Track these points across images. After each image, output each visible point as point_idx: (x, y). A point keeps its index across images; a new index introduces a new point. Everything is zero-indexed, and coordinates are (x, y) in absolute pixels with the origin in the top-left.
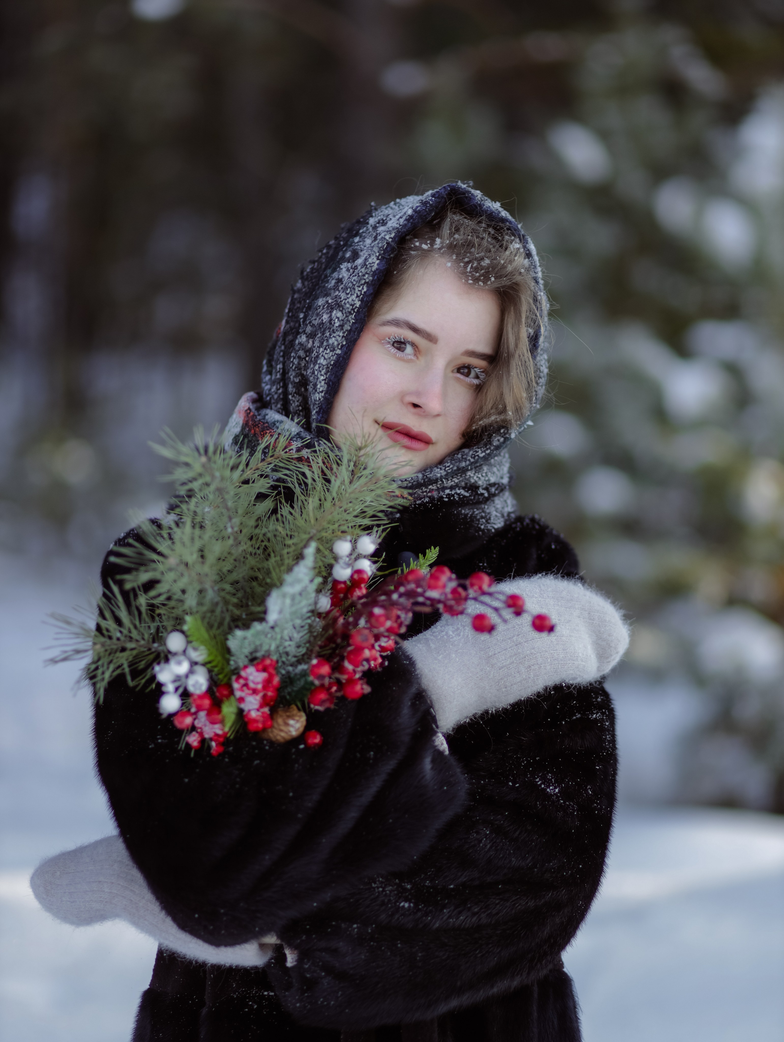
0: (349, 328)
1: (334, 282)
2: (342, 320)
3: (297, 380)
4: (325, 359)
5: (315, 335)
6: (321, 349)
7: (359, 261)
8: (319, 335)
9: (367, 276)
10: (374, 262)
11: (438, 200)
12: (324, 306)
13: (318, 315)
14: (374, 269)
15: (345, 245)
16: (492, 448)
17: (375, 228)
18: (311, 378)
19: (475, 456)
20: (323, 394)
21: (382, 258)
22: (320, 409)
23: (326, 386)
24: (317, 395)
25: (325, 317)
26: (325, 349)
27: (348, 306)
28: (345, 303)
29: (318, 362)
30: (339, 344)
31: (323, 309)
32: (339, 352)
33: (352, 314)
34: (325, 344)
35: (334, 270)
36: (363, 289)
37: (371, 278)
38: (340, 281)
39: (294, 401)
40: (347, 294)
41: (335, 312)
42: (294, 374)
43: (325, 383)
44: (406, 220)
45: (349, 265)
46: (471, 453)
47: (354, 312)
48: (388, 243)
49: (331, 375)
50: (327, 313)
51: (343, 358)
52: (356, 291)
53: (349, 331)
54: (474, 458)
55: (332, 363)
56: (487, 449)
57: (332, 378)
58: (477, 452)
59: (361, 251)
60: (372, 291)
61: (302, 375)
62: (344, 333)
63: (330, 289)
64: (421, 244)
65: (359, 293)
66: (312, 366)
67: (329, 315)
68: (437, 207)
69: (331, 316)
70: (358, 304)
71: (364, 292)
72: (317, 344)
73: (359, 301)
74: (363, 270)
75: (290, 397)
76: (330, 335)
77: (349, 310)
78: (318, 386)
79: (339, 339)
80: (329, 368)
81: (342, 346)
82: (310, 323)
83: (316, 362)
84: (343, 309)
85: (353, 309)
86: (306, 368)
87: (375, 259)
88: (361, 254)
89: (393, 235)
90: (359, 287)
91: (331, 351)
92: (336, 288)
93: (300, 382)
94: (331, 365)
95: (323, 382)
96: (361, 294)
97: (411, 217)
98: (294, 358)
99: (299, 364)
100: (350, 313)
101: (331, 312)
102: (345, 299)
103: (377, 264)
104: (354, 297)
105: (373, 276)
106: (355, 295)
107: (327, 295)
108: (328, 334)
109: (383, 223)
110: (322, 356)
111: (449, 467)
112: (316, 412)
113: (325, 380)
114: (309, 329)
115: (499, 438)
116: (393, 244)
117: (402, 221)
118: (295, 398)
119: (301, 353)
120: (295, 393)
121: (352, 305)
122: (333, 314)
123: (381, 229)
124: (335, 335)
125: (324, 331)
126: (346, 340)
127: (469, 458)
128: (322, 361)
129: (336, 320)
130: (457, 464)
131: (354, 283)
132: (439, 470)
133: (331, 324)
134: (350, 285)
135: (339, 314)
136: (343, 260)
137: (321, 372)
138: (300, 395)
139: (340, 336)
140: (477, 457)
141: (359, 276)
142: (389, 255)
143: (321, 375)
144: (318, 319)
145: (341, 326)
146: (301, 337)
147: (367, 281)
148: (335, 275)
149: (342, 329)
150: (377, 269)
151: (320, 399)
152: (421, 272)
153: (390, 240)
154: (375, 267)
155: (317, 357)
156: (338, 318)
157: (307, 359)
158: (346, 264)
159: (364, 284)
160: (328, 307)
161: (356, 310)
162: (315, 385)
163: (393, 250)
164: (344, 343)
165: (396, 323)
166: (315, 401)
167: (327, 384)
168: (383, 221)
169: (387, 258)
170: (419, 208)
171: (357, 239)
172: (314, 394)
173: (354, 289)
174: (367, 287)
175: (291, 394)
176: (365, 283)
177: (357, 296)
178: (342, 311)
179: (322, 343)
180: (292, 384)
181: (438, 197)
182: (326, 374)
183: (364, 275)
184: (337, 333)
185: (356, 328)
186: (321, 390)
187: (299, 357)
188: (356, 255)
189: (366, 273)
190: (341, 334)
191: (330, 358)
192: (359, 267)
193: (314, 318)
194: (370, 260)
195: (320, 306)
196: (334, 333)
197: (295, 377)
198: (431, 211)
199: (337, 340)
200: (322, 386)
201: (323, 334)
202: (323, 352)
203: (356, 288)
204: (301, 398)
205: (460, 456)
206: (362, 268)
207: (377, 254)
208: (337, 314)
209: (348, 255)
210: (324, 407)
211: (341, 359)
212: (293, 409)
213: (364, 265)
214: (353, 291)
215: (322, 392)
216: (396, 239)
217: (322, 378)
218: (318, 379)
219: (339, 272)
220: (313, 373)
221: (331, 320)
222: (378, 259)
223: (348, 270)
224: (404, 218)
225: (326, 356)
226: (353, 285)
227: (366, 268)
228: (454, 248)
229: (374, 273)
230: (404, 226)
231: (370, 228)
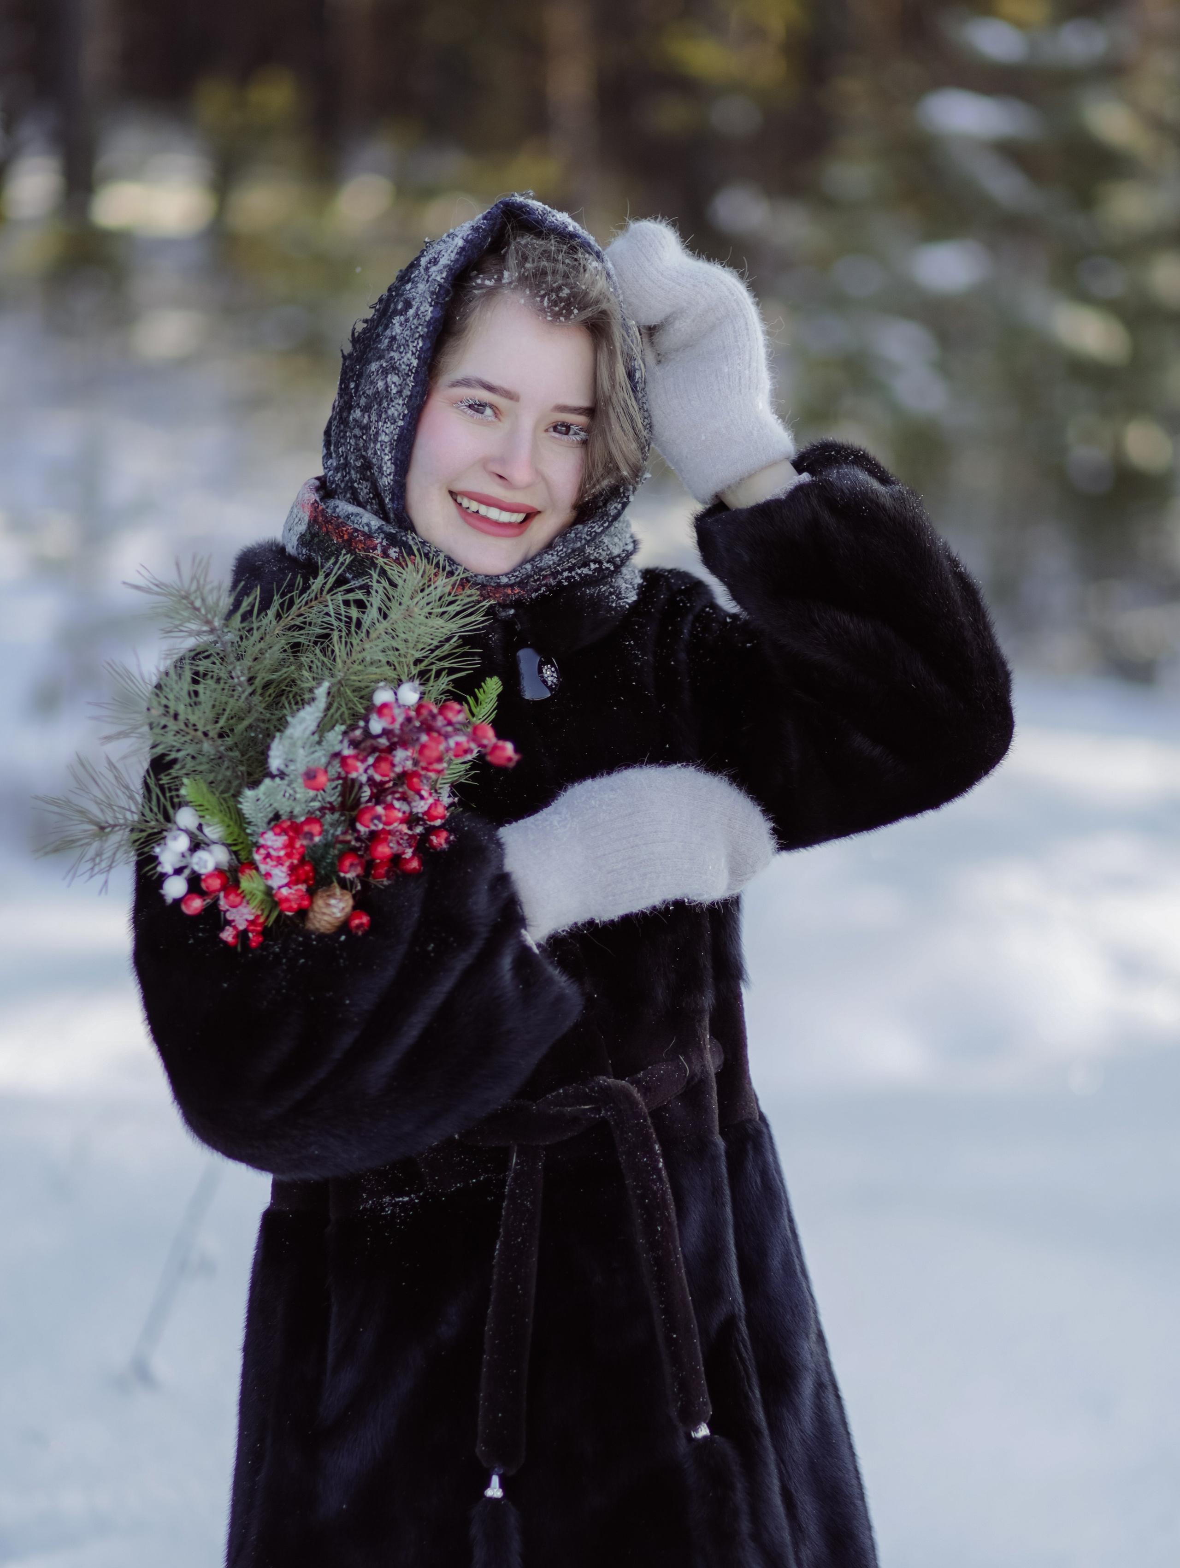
0: (409, 393)
1: (386, 341)
2: (400, 385)
3: (359, 464)
4: (386, 434)
5: (371, 408)
6: (380, 424)
7: (411, 312)
8: (376, 407)
9: (420, 328)
10: (428, 311)
11: (491, 222)
12: (378, 371)
13: (372, 383)
14: (427, 318)
15: (397, 295)
16: (610, 519)
17: (427, 269)
18: (374, 460)
19: (591, 533)
20: (392, 477)
21: (435, 304)
22: (393, 495)
23: (393, 466)
24: (385, 479)
25: (381, 385)
26: (385, 422)
27: (403, 367)
28: (400, 364)
29: (379, 439)
30: (400, 414)
31: (377, 374)
32: (401, 423)
33: (410, 376)
34: (384, 416)
35: (387, 327)
36: (418, 344)
37: (426, 330)
38: (393, 338)
40: (401, 353)
41: (389, 376)
42: (353, 457)
43: (392, 463)
44: (457, 253)
45: (402, 319)
46: (586, 529)
47: (412, 373)
48: (440, 285)
49: (397, 452)
50: (382, 379)
51: (408, 430)
52: (411, 347)
53: (410, 398)
54: (590, 535)
55: (396, 438)
56: (605, 522)
57: (399, 456)
58: (593, 527)
59: (414, 299)
60: (429, 345)
61: (363, 457)
62: (404, 400)
63: (383, 350)
64: (483, 280)
65: (414, 351)
66: (372, 445)
67: (384, 382)
68: (492, 230)
69: (386, 382)
70: (415, 362)
71: (420, 348)
72: (374, 418)
73: (415, 358)
74: (415, 321)
76: (388, 405)
77: (406, 372)
78: (385, 469)
79: (399, 408)
80: (393, 444)
81: (404, 416)
82: (364, 393)
83: (377, 440)
84: (399, 371)
85: (410, 370)
86: (366, 449)
87: (428, 306)
88: (413, 303)
89: (444, 275)
90: (413, 342)
91: (392, 424)
92: (390, 348)
93: (362, 464)
94: (394, 440)
95: (389, 463)
96: (417, 350)
97: (463, 249)
98: (350, 438)
99: (357, 444)
100: (408, 376)
101: (386, 377)
102: (400, 360)
103: (431, 312)
104: (409, 355)
105: (428, 327)
106: (410, 352)
107: (380, 358)
108: (385, 404)
109: (435, 260)
110: (383, 431)
111: (562, 550)
112: (390, 500)
113: (391, 459)
114: (363, 401)
115: (616, 505)
116: (446, 285)
117: (453, 255)
118: (362, 484)
119: (357, 432)
120: (360, 479)
121: (409, 365)
122: (388, 379)
123: (433, 269)
124: (393, 404)
125: (381, 400)
126: (408, 407)
127: (584, 536)
128: (383, 437)
129: (393, 386)
130: (571, 545)
131: (408, 338)
132: (550, 556)
133: (387, 391)
134: (403, 341)
135: (395, 379)
136: (395, 313)
137: (384, 450)
139: (399, 404)
140: (594, 534)
141: (411, 329)
142: (444, 299)
143: (385, 454)
144: (372, 388)
145: (400, 392)
146: (355, 412)
147: (422, 333)
148: (388, 332)
149: (401, 396)
150: (431, 318)
151: (389, 484)
152: (489, 314)
153: (443, 281)
154: (429, 315)
155: (377, 433)
156: (395, 384)
157: (364, 437)
158: (398, 317)
159: (418, 338)
160: (382, 372)
161: (414, 371)
162: (380, 468)
163: (447, 293)
164: (406, 412)
165: (467, 382)
166: (385, 486)
167: (394, 463)
169: (441, 304)
170: (470, 237)
171: (408, 287)
172: (381, 478)
173: (408, 346)
174: (423, 340)
175: (356, 481)
176: (420, 336)
177: (413, 354)
178: (397, 374)
179: (381, 416)
180: (354, 469)
181: (491, 219)
182: (390, 452)
183: (417, 328)
184: (396, 401)
185: (418, 392)
186: (388, 473)
187: (355, 436)
188: (408, 306)
189: (420, 324)
190: (401, 402)
191: (392, 433)
192: (411, 319)
193: (368, 387)
194: (422, 309)
195: (373, 372)
196: (392, 401)
197: (356, 460)
198: (485, 237)
199: (397, 410)
200: (388, 467)
201: (380, 405)
202: (383, 426)
203: (410, 344)
205: (573, 535)
206: (413, 319)
207: (430, 300)
208: (393, 378)
209: (400, 307)
210: (396, 491)
211: (405, 431)
212: (363, 498)
213: (417, 315)
214: (407, 348)
215: (390, 474)
216: (450, 279)
217: (387, 458)
218: (382, 459)
219: (392, 328)
220: (375, 453)
221: (387, 386)
222: (431, 306)
223: (401, 325)
224: (455, 251)
225: (387, 431)
226: (407, 341)
227: (419, 318)
228: (523, 280)
229: (429, 323)
230: (456, 261)
231: (422, 271)
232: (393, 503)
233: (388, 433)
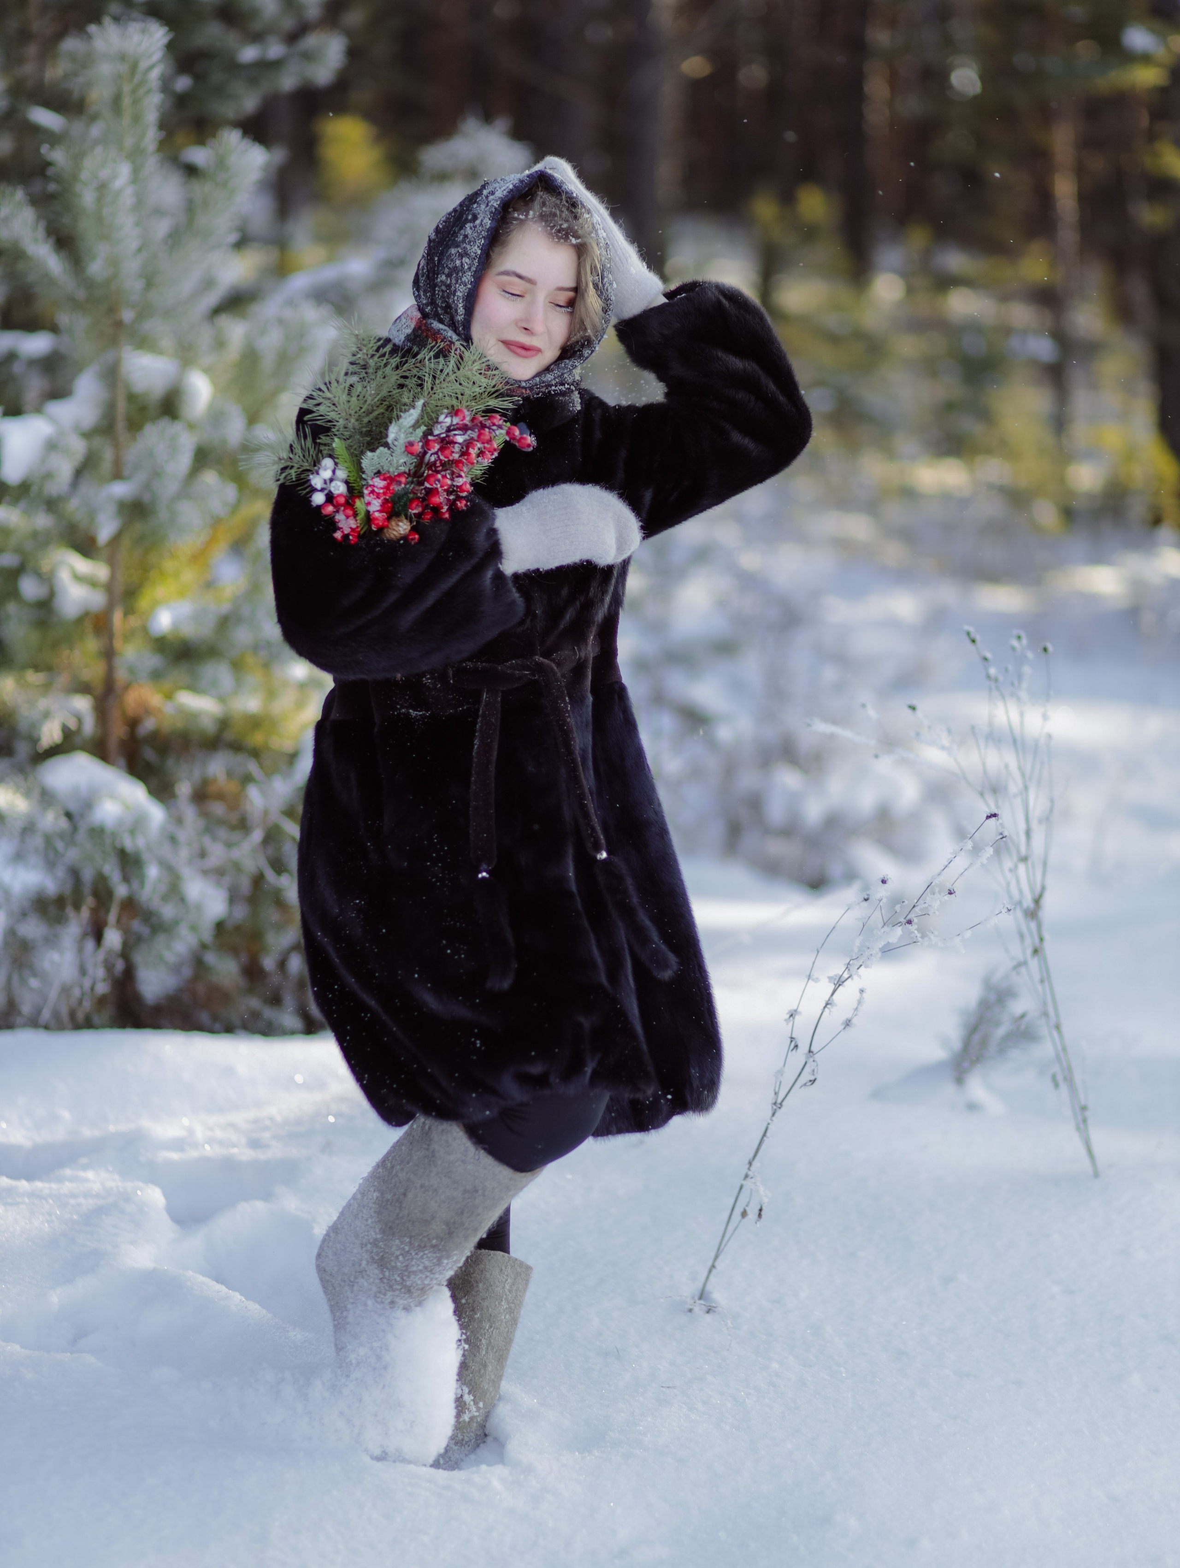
0: (475, 269)
1: (461, 237)
2: (470, 264)
3: (444, 305)
5: (452, 275)
6: (457, 285)
7: (478, 222)
8: (454, 275)
9: (483, 232)
10: (488, 223)
11: (530, 180)
13: (452, 260)
14: (487, 227)
15: (467, 210)
17: (487, 197)
18: (453, 306)
20: (463, 316)
21: (492, 219)
23: (464, 310)
24: (459, 317)
25: (458, 263)
26: (460, 285)
27: (472, 254)
28: (470, 252)
29: (457, 294)
30: (469, 281)
31: (456, 256)
32: (469, 286)
34: (459, 281)
35: (461, 228)
36: (482, 242)
37: (486, 234)
38: (466, 236)
39: (446, 318)
40: (471, 246)
41: (464, 259)
42: (440, 301)
44: (508, 192)
45: (472, 225)
46: (571, 363)
48: (495, 208)
50: (459, 260)
51: (473, 290)
52: (478, 243)
53: (475, 272)
55: (466, 294)
57: (467, 305)
60: (487, 242)
61: (447, 302)
62: (471, 273)
63: (460, 242)
64: (519, 214)
65: (480, 245)
66: (452, 297)
68: (530, 184)
69: (462, 262)
70: (479, 252)
71: (483, 244)
72: (454, 281)
73: (480, 249)
75: (442, 316)
76: (462, 275)
77: (474, 257)
78: (459, 311)
80: (464, 298)
81: (472, 282)
82: (447, 266)
83: (455, 294)
84: (470, 256)
85: (476, 256)
86: (449, 298)
87: (488, 220)
88: (479, 216)
89: (498, 203)
90: (479, 240)
91: (464, 286)
92: (464, 241)
93: (446, 306)
94: (465, 296)
95: (462, 308)
97: (511, 190)
99: (443, 294)
100: (475, 259)
101: (462, 259)
102: (471, 249)
103: (490, 224)
104: (476, 247)
105: (487, 232)
107: (457, 246)
108: (461, 274)
109: (493, 193)
110: (459, 289)
112: (461, 329)
113: (463, 306)
114: (446, 271)
115: (588, 351)
116: (499, 209)
117: (505, 193)
119: (444, 288)
121: (476, 253)
123: (491, 197)
125: (458, 272)
127: (569, 366)
128: (459, 294)
129: (465, 264)
131: (476, 237)
133: (462, 267)
134: (473, 239)
136: (467, 221)
137: (459, 301)
138: (448, 314)
139: (469, 276)
141: (479, 232)
142: (498, 218)
143: (460, 303)
145: (469, 268)
146: (441, 276)
148: (462, 232)
149: (470, 270)
150: (490, 227)
152: (521, 236)
153: (498, 207)
154: (488, 226)
155: (455, 291)
156: (467, 263)
157: (448, 291)
158: (469, 224)
159: (481, 238)
160: (459, 255)
161: (478, 257)
162: (456, 311)
163: (500, 213)
164: (473, 280)
165: (507, 273)
166: (459, 321)
168: (492, 191)
169: (496, 220)
171: (475, 206)
172: (457, 316)
174: (484, 240)
176: (483, 237)
177: (478, 247)
178: (468, 258)
179: (458, 281)
180: (440, 308)
182: (463, 302)
183: (481, 232)
184: (467, 273)
185: (480, 269)
186: (461, 313)
188: (475, 218)
190: (470, 274)
191: (464, 291)
192: (478, 226)
193: (449, 263)
194: (485, 221)
196: (465, 273)
197: (442, 303)
198: (525, 187)
199: (468, 279)
200: (461, 310)
201: (457, 275)
202: (459, 287)
203: (477, 241)
204: (449, 316)
207: (489, 216)
208: (466, 260)
209: (470, 217)
213: (481, 224)
214: (475, 243)
216: (502, 207)
217: (460, 305)
218: (457, 306)
219: (465, 230)
220: (454, 302)
221: (462, 264)
222: (490, 220)
223: (471, 228)
224: (507, 190)
225: (461, 290)
226: (475, 239)
227: (482, 227)
228: (543, 217)
229: (488, 230)
230: (506, 196)
231: (484, 198)
232: (464, 330)
233: (461, 292)
